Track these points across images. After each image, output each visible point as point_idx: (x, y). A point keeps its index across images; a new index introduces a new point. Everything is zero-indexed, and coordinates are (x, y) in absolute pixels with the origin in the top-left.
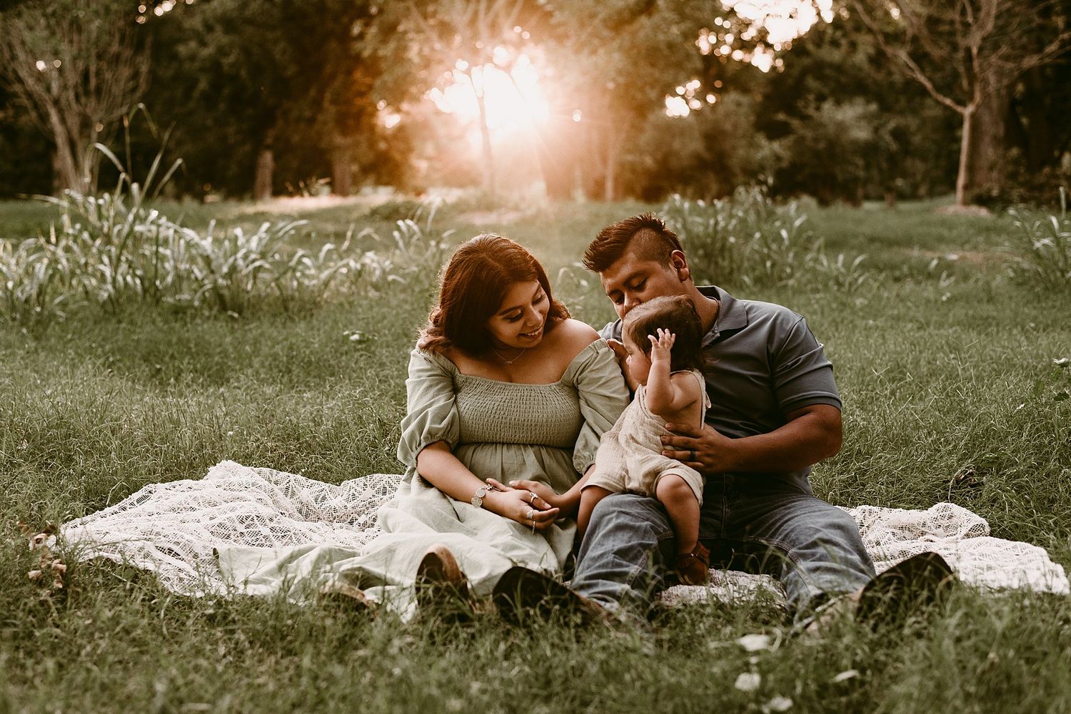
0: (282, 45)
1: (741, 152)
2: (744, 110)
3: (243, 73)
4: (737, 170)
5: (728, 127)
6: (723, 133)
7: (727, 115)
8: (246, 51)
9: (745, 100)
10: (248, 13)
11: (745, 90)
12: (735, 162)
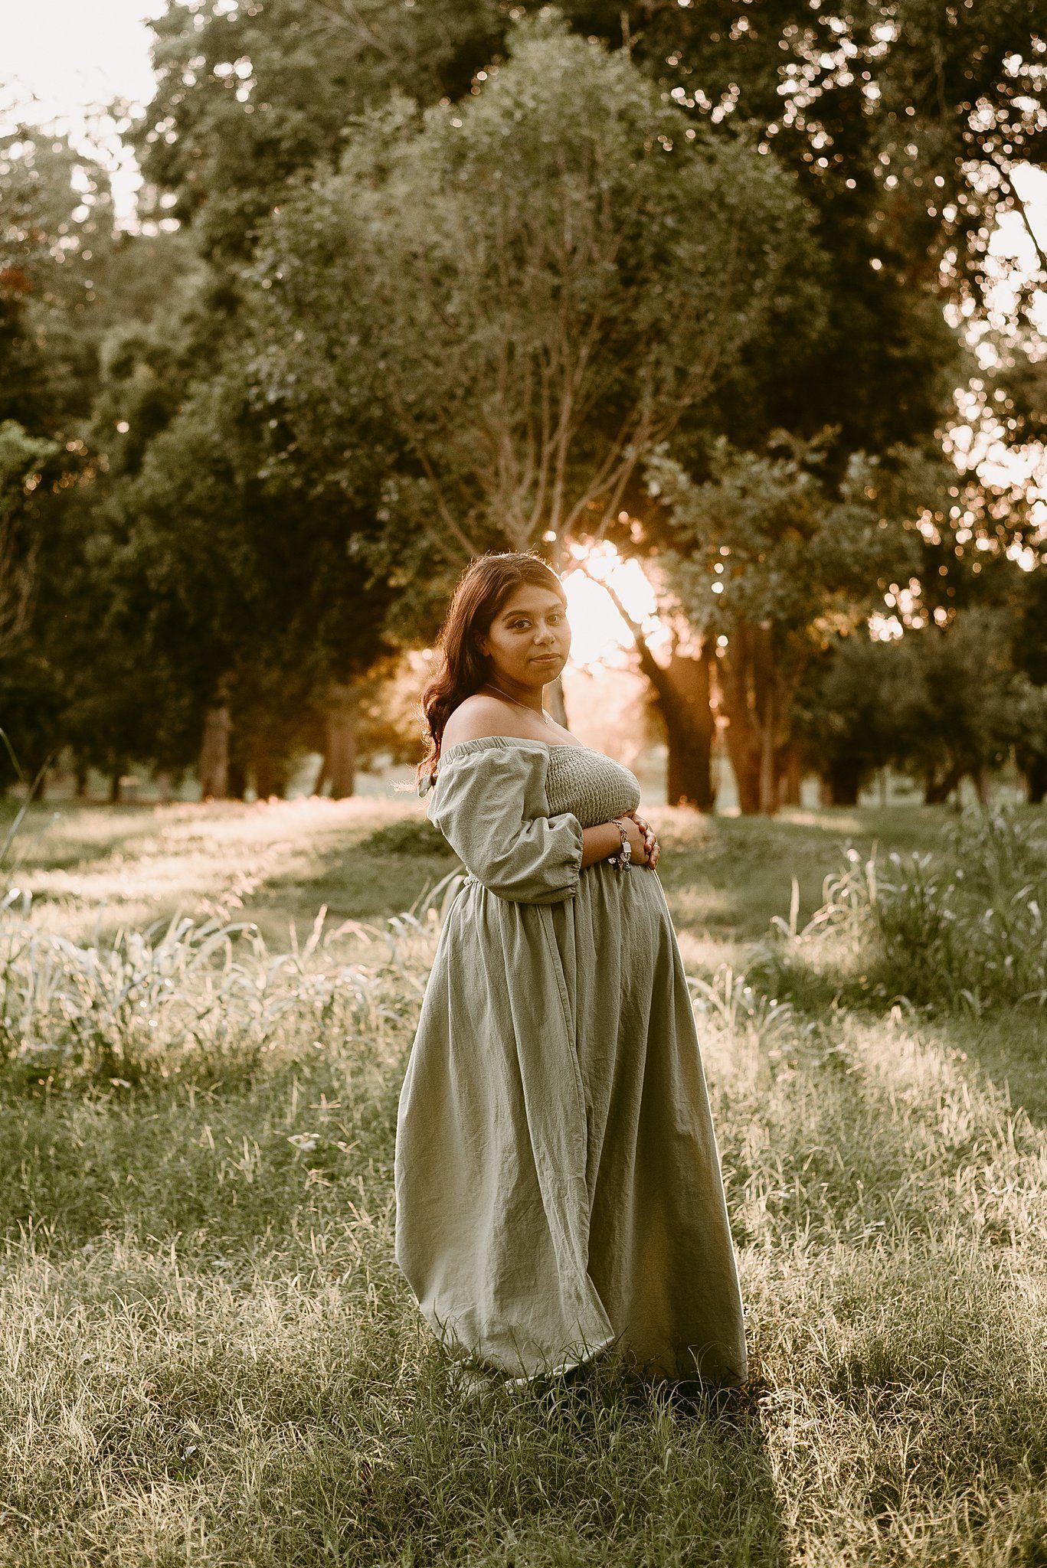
0: (244, 549)
1: (991, 705)
2: (992, 636)
3: (182, 594)
4: (984, 734)
5: (968, 663)
6: (962, 673)
7: (966, 645)
8: (185, 558)
9: (996, 619)
10: (190, 498)
11: (997, 603)
12: (979, 723)
